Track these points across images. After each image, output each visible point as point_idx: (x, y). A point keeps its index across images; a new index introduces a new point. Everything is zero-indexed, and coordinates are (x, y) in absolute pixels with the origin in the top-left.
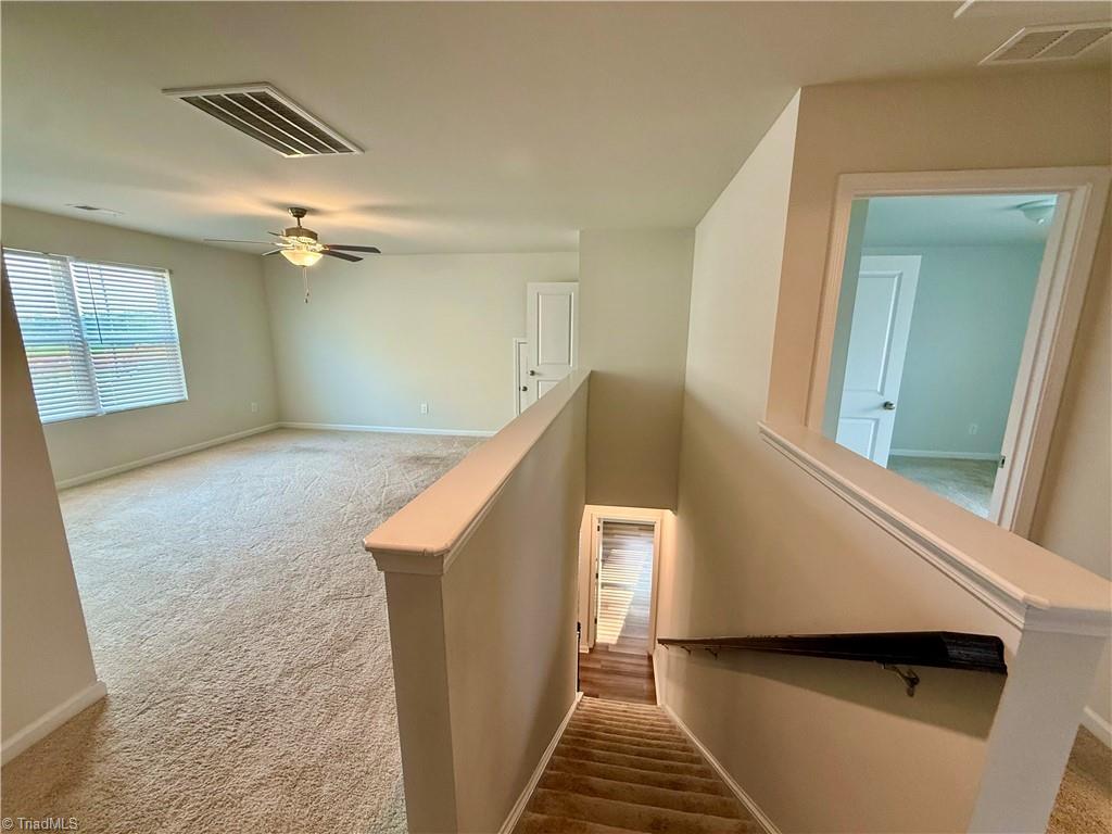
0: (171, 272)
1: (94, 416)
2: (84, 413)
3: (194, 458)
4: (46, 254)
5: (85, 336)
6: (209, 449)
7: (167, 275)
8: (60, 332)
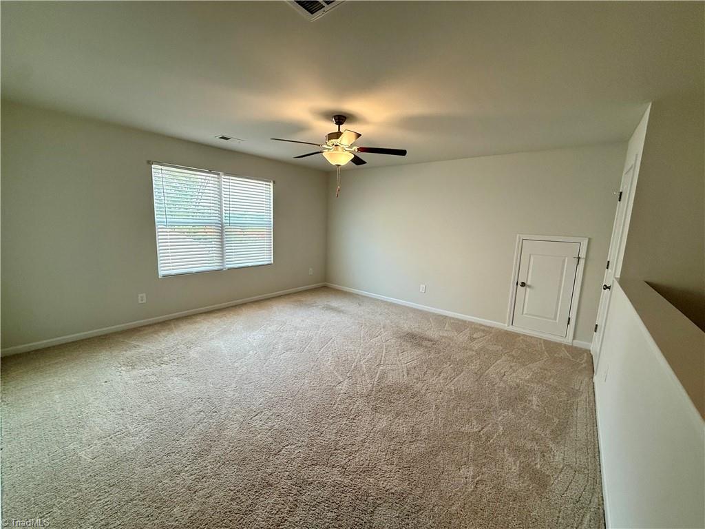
0: (274, 182)
1: (222, 270)
2: (216, 268)
3: (269, 303)
4: (210, 172)
5: (224, 221)
6: (280, 297)
7: (271, 184)
8: (212, 218)
